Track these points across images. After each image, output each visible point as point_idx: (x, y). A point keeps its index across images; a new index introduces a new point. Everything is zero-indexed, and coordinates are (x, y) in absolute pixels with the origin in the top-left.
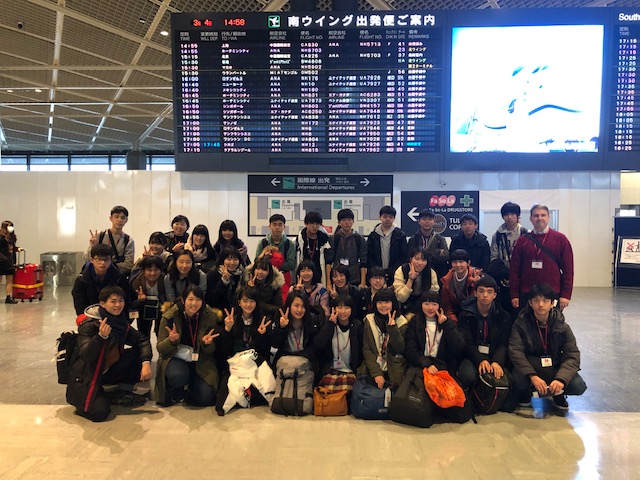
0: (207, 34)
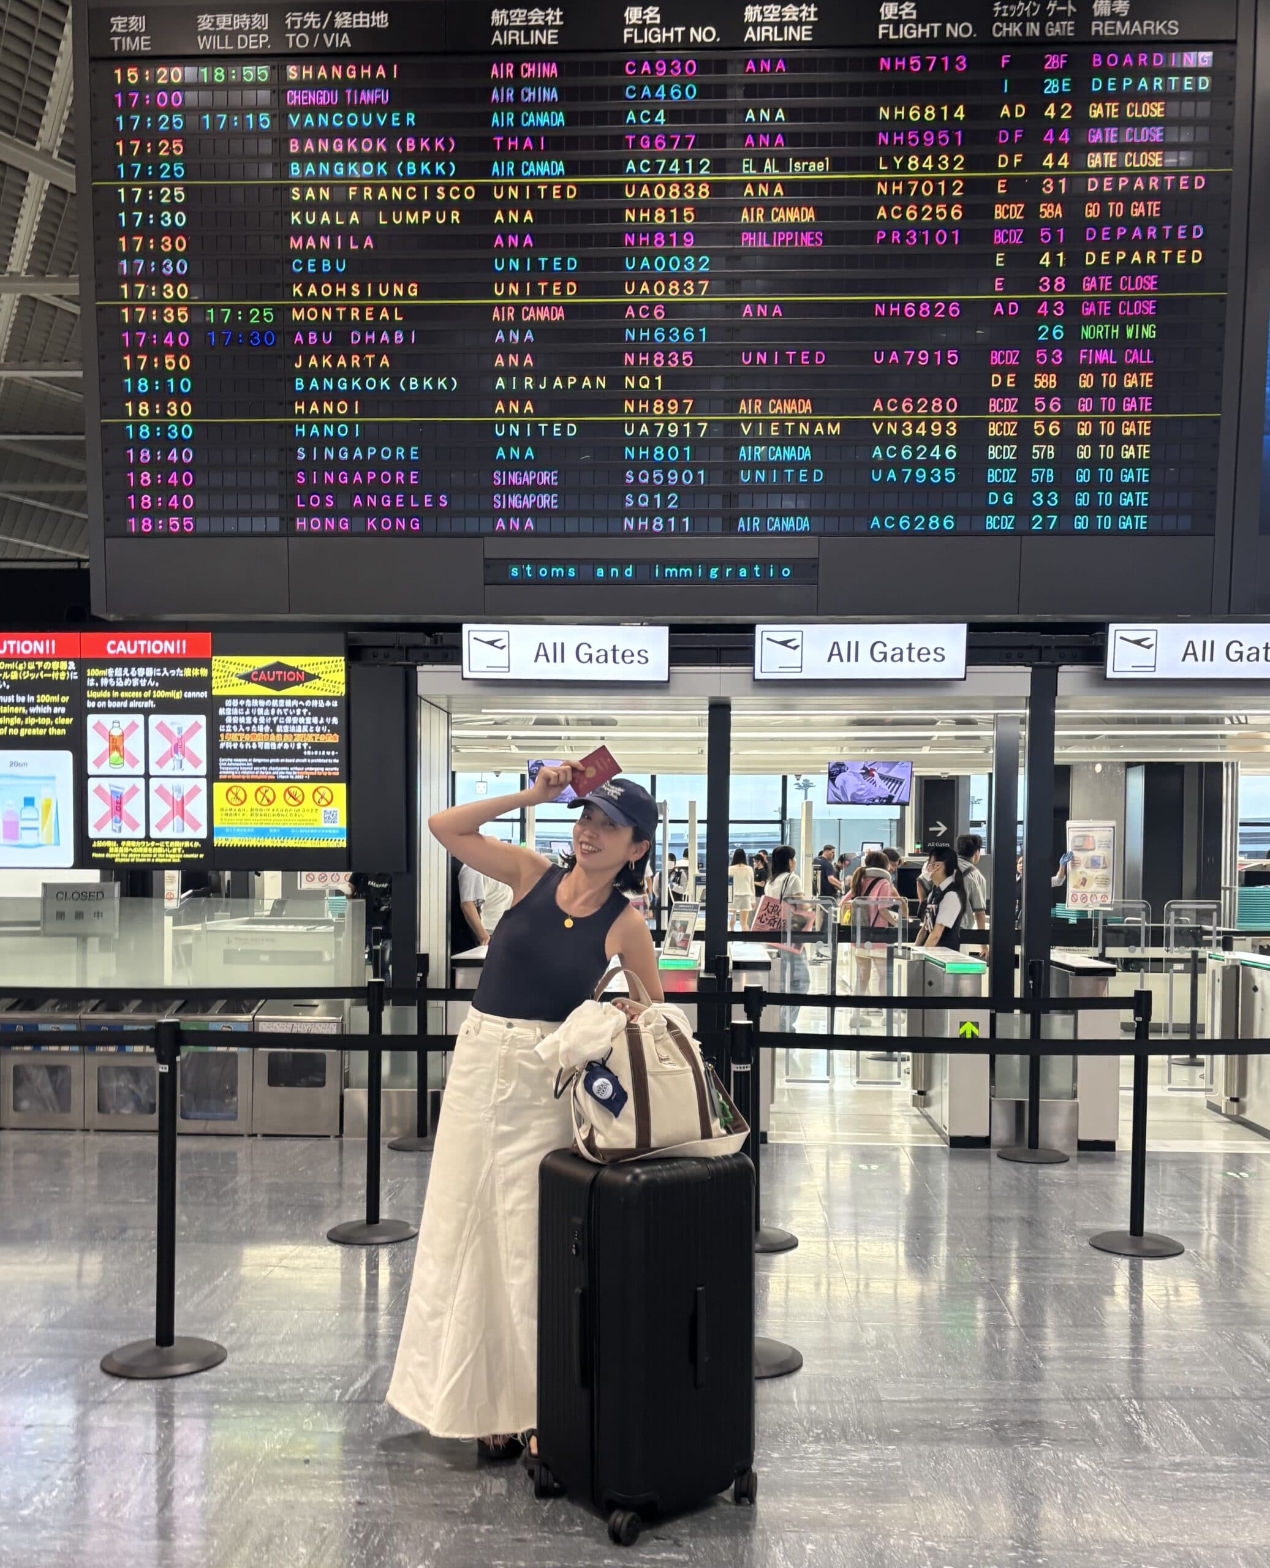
0: (224, 21)
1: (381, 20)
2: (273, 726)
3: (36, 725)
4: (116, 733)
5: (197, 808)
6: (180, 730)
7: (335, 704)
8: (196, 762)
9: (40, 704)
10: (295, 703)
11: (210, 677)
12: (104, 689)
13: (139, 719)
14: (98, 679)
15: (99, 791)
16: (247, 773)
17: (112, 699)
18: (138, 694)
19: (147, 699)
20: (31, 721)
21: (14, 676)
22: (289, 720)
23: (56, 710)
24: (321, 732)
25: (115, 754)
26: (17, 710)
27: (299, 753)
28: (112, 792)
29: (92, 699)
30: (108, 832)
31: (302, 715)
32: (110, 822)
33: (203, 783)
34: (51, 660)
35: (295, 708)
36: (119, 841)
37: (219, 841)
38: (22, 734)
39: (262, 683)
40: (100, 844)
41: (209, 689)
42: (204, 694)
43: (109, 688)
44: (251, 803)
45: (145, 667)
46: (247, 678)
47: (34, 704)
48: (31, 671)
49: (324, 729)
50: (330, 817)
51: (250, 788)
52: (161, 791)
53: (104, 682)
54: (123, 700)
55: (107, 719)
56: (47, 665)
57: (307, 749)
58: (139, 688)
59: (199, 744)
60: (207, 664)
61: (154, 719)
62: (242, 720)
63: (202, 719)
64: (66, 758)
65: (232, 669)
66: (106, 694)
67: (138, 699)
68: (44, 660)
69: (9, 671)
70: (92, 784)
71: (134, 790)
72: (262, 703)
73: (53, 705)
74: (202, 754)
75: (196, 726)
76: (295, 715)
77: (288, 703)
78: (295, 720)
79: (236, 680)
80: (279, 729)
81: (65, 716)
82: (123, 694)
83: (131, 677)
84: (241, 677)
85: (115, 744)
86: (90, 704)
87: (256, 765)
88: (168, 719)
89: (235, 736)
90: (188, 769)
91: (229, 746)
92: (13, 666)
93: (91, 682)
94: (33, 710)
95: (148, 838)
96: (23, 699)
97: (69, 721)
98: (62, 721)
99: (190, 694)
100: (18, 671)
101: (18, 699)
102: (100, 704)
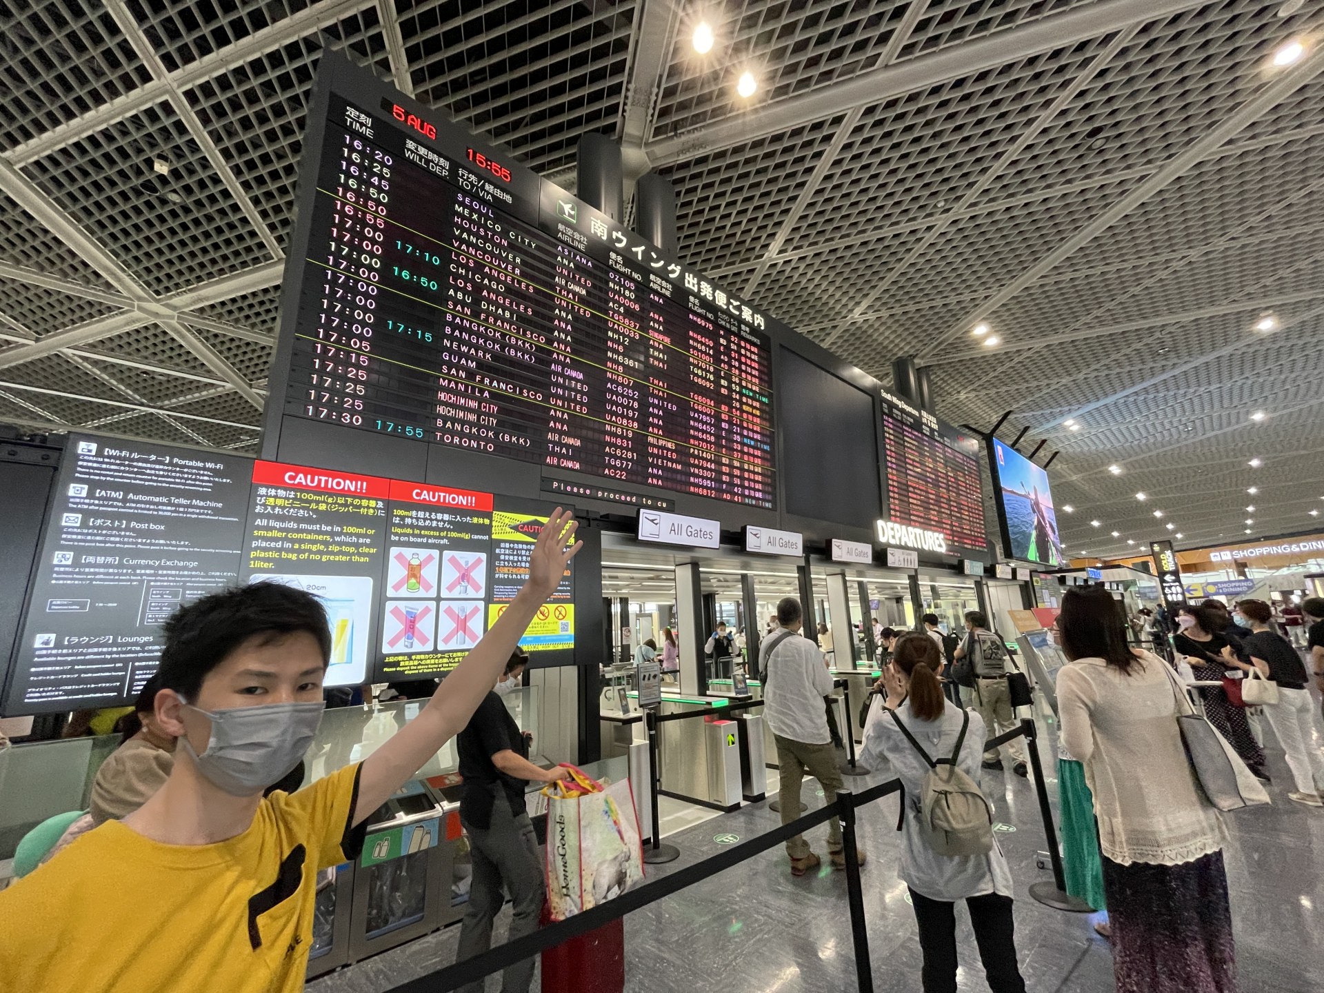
0: (422, 151)
1: (508, 199)
3: (341, 553)
4: (415, 562)
5: (476, 623)
6: (467, 563)
8: (477, 588)
9: (346, 534)
11: (491, 526)
12: (408, 526)
13: (436, 553)
14: (402, 518)
15: (396, 612)
17: (414, 535)
18: (436, 534)
19: (442, 538)
20: (336, 549)
21: (323, 507)
23: (361, 541)
25: (413, 581)
26: (320, 537)
28: (407, 612)
29: (396, 534)
30: (400, 647)
32: (403, 639)
33: (481, 604)
34: (361, 498)
36: (410, 655)
38: (324, 559)
39: (524, 533)
40: (392, 659)
41: (490, 534)
42: (486, 538)
43: (412, 526)
45: (443, 513)
46: (516, 528)
47: (339, 534)
48: (341, 505)
50: (565, 627)
52: (449, 611)
53: (408, 521)
54: (423, 536)
55: (408, 552)
56: (356, 502)
58: (437, 529)
59: (480, 575)
60: (490, 517)
61: (447, 554)
62: (511, 558)
63: (484, 556)
64: (366, 583)
65: (507, 521)
66: (409, 531)
67: (435, 537)
68: (354, 497)
69: (318, 502)
70: (389, 606)
71: (427, 610)
73: (358, 536)
74: (482, 582)
75: (479, 561)
79: (508, 530)
81: (367, 546)
82: (423, 532)
83: (431, 520)
84: (512, 528)
85: (414, 572)
86: (393, 538)
88: (458, 555)
89: (506, 570)
90: (471, 593)
91: (501, 576)
92: (322, 498)
93: (397, 520)
94: (337, 539)
95: (435, 651)
96: (329, 528)
97: (373, 551)
98: (367, 550)
99: (476, 537)
100: (327, 503)
101: (324, 528)
102: (402, 539)
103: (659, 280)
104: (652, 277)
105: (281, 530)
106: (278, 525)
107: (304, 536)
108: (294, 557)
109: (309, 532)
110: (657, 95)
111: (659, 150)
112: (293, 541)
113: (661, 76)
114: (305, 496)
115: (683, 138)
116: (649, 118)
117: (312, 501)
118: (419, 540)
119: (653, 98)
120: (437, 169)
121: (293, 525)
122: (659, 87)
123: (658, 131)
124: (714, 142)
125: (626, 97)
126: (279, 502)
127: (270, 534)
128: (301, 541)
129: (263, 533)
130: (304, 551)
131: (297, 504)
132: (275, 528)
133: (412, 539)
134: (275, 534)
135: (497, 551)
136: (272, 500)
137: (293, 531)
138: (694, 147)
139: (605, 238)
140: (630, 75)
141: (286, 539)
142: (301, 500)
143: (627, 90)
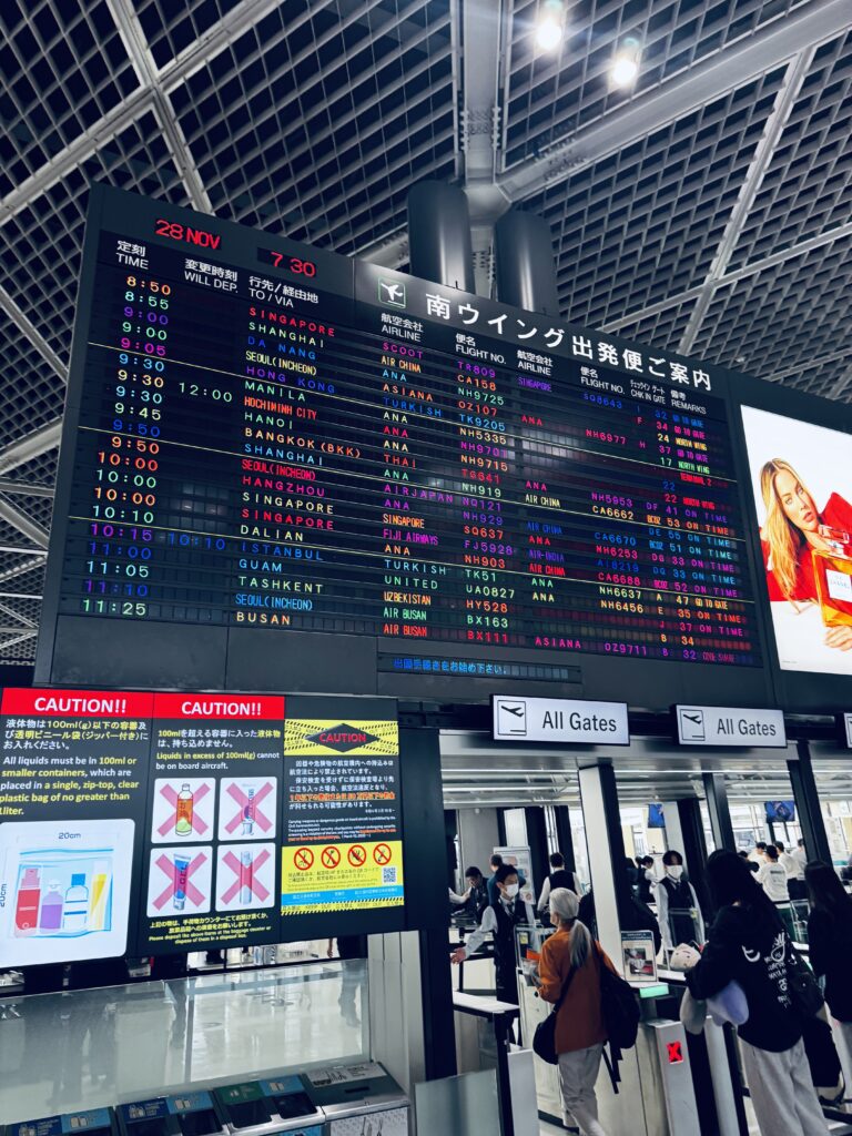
0: (205, 267)
1: (313, 298)
2: (338, 785)
3: (97, 791)
4: (185, 796)
5: (265, 875)
6: (251, 792)
7: (391, 763)
8: (265, 826)
10: (358, 763)
11: (282, 738)
12: (176, 750)
13: (211, 782)
14: (169, 740)
15: (163, 862)
16: (315, 834)
17: (184, 761)
18: (212, 756)
19: (219, 761)
20: (91, 786)
21: (76, 736)
22: (352, 779)
23: (120, 773)
24: (380, 791)
25: (183, 821)
26: (74, 773)
27: (359, 812)
28: (177, 861)
29: (161, 762)
30: (169, 909)
31: (364, 774)
32: (172, 898)
33: (271, 847)
34: (120, 720)
35: (357, 767)
36: (180, 919)
37: (286, 910)
38: (78, 800)
39: (327, 744)
40: (159, 925)
41: (282, 749)
42: (277, 755)
43: (181, 750)
44: (318, 866)
45: (219, 729)
46: (317, 739)
47: (95, 767)
48: (97, 731)
49: (383, 787)
50: (389, 876)
51: (317, 849)
52: (229, 858)
53: (177, 743)
54: (195, 761)
55: (176, 784)
56: (115, 725)
57: (368, 808)
58: (213, 750)
59: (268, 807)
60: (281, 727)
61: (226, 782)
62: (311, 780)
63: (273, 781)
64: (127, 827)
65: (304, 730)
66: (177, 756)
67: (210, 761)
68: (112, 720)
69: (70, 731)
70: (155, 854)
71: (201, 858)
72: (329, 763)
73: (117, 767)
74: (272, 816)
75: (268, 788)
76: (357, 774)
77: (352, 763)
78: (358, 779)
79: (306, 742)
80: (344, 788)
81: (129, 779)
82: (195, 756)
83: (205, 739)
84: (310, 739)
85: (184, 810)
86: (158, 767)
87: (323, 825)
88: (240, 782)
89: (304, 796)
90: (258, 833)
91: (298, 806)
92: (75, 725)
93: (162, 744)
94: (93, 773)
95: (213, 913)
96: (83, 761)
97: (134, 785)
98: (126, 785)
99: (263, 756)
100: (81, 731)
101: (78, 761)
102: (171, 767)
103: (531, 356)
104: (520, 354)
105: (31, 768)
106: (28, 762)
107: (56, 773)
108: (44, 799)
109: (60, 767)
110: (501, 114)
111: (518, 179)
112: (43, 780)
113: (501, 92)
114: (58, 724)
115: (549, 157)
116: (496, 144)
117: (66, 730)
118: (190, 767)
119: (496, 119)
120: (223, 285)
121: (43, 761)
122: (501, 104)
123: (511, 158)
124: (594, 151)
125: (461, 127)
126: (30, 734)
127: (19, 774)
128: (53, 780)
129: (11, 773)
130: (56, 792)
131: (48, 735)
132: (24, 766)
133: (181, 766)
134: (25, 773)
135: (292, 772)
136: (21, 733)
137: (44, 767)
138: (567, 163)
139: (447, 317)
140: (461, 99)
141: (36, 779)
142: (53, 730)
143: (460, 118)
